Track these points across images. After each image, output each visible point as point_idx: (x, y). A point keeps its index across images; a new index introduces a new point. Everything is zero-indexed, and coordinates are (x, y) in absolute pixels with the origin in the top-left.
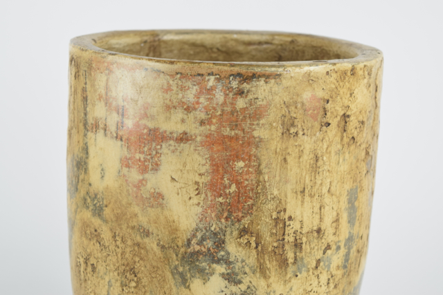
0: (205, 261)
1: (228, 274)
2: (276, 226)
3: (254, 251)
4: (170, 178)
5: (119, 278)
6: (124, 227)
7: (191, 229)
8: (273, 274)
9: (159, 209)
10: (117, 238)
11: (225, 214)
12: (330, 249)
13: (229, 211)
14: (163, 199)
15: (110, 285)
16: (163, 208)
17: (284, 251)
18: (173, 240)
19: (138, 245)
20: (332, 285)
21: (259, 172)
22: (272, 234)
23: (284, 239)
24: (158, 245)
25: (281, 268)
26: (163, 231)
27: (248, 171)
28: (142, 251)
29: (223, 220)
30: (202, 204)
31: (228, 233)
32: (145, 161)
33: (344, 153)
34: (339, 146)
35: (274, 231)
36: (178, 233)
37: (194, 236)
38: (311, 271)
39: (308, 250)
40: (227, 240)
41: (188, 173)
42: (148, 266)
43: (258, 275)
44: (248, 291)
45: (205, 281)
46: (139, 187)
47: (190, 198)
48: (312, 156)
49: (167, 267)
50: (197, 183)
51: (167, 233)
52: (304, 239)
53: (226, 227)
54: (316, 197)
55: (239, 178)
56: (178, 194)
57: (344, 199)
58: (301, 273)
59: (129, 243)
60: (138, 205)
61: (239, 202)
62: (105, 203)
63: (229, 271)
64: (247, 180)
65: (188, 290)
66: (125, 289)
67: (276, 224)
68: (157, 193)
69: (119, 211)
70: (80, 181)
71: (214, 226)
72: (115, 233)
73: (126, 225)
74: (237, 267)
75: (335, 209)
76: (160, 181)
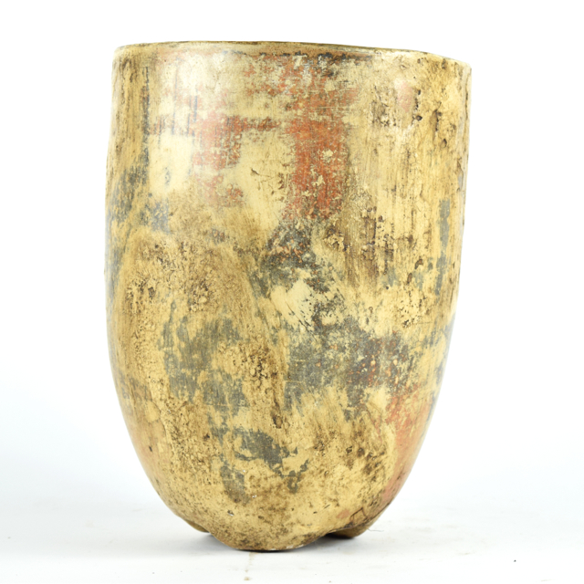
0: (288, 265)
1: (313, 280)
2: (366, 226)
3: (342, 254)
4: (250, 171)
5: (185, 296)
6: (194, 234)
7: (273, 228)
8: (363, 282)
9: (237, 208)
10: (185, 248)
11: (312, 210)
12: (422, 264)
13: (315, 207)
14: (242, 196)
15: (173, 306)
16: (241, 206)
17: (374, 256)
18: (252, 242)
19: (211, 252)
20: (424, 310)
21: (348, 163)
22: (362, 235)
23: (374, 242)
24: (234, 250)
25: (371, 276)
26: (241, 232)
27: (336, 161)
28: (216, 259)
29: (309, 217)
30: (286, 198)
31: (314, 232)
32: (222, 155)
33: (436, 155)
34: (431, 146)
35: (364, 232)
36: (258, 233)
37: (276, 235)
38: (402, 287)
39: (400, 260)
40: (312, 240)
41: (271, 163)
42: (222, 276)
43: (346, 282)
44: (335, 301)
45: (288, 288)
46: (214, 185)
47: (273, 193)
48: (403, 150)
49: (245, 274)
50: (281, 175)
51: (246, 234)
52: (395, 246)
53: (312, 225)
54: (408, 198)
55: (327, 168)
56: (259, 188)
57: (436, 209)
58: (391, 285)
59: (200, 251)
60: (211, 206)
61: (326, 196)
62: (170, 211)
63: (314, 276)
64: (335, 171)
65: (268, 300)
66: (192, 307)
67: (366, 223)
68: (235, 190)
69: (188, 217)
70: (135, 195)
71: (299, 224)
72: (182, 243)
73: (196, 231)
74: (323, 272)
75: (428, 217)
76: (240, 175)
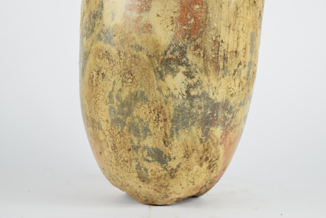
0: (174, 64)
1: (187, 72)
2: (214, 45)
3: (202, 59)
4: (156, 15)
5: (121, 78)
6: (126, 46)
7: (167, 45)
8: (212, 74)
9: (149, 33)
10: (121, 54)
11: (187, 36)
12: (241, 65)
13: (189, 34)
14: (151, 28)
15: (114, 83)
16: (151, 33)
17: (218, 61)
18: (156, 52)
19: (135, 56)
20: (241, 88)
21: (207, 12)
22: (212, 49)
23: (218, 54)
24: (147, 55)
25: (216, 71)
26: (150, 46)
27: (201, 11)
28: (137, 60)
29: (186, 40)
30: (174, 30)
31: (188, 47)
32: (141, 6)
33: (250, 9)
34: (248, 4)
35: (213, 48)
36: (159, 47)
37: (169, 49)
38: (231, 76)
39: (230, 63)
40: (187, 52)
41: (167, 11)
42: (140, 69)
43: (204, 74)
44: (198, 83)
45: (174, 76)
46: (137, 21)
47: (168, 26)
48: (235, 6)
49: (152, 68)
50: (172, 17)
51: (153, 48)
52: (229, 56)
53: (187, 44)
54: (236, 31)
55: (196, 15)
56: (161, 24)
57: (249, 37)
58: (226, 76)
59: (129, 55)
60: (135, 32)
61: (195, 29)
62: (114, 34)
63: (188, 70)
64: (200, 16)
65: (163, 82)
66: (124, 84)
67: (215, 44)
68: (148, 24)
69: (123, 37)
70: (96, 25)
71: (181, 43)
72: (120, 51)
73: (127, 45)
74: (192, 68)
75: (245, 41)
76: (151, 17)
